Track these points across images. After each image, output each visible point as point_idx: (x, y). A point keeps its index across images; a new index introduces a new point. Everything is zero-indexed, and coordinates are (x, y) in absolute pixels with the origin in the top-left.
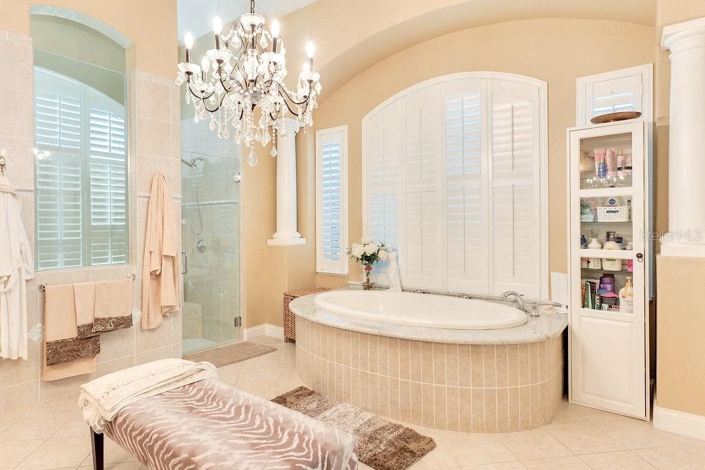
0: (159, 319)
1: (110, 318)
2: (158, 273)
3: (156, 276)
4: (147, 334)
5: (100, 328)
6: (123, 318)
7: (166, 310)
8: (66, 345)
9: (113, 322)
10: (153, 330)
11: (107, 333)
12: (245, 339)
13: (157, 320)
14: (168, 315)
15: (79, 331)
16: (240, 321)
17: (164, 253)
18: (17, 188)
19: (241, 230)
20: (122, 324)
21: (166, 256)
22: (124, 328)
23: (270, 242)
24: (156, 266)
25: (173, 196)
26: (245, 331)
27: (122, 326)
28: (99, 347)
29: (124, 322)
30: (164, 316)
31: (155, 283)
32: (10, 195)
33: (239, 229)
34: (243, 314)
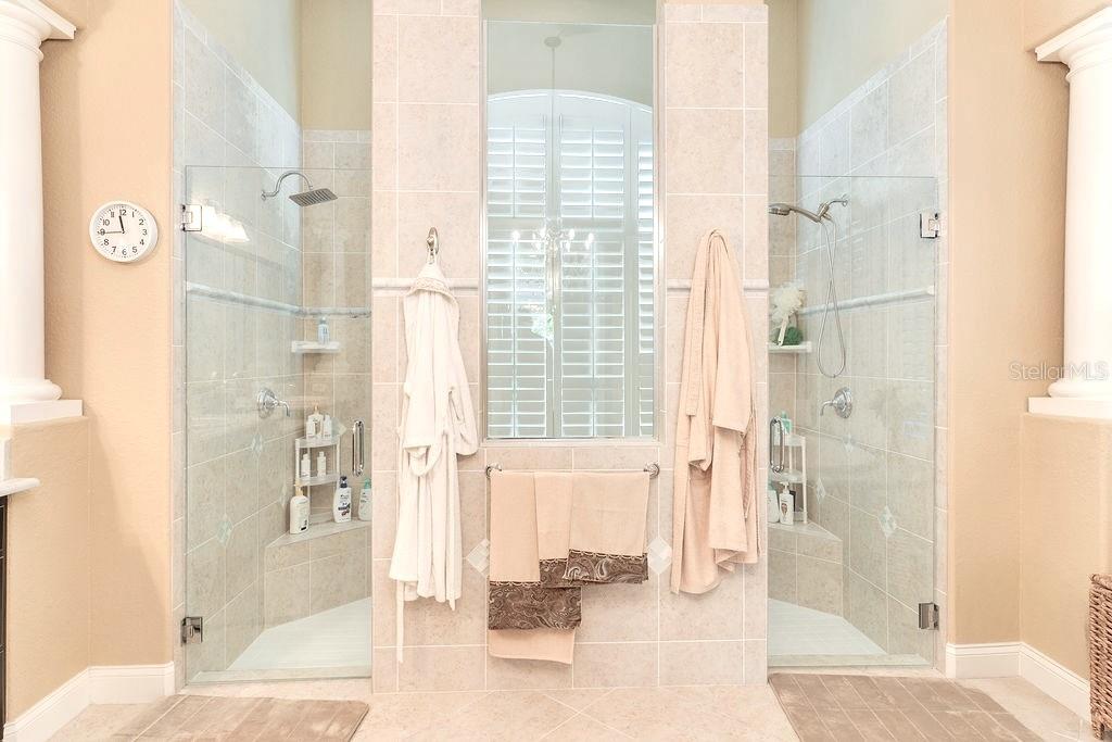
0: (711, 575)
1: (601, 556)
2: (705, 467)
3: (702, 473)
4: (684, 603)
5: (580, 574)
6: (626, 559)
7: (725, 557)
8: (521, 595)
9: (607, 565)
10: (698, 597)
11: (594, 586)
12: (950, 673)
13: (703, 576)
14: (731, 568)
15: (542, 571)
16: (936, 616)
17: (717, 422)
18: (451, 282)
19: (942, 368)
20: (625, 572)
21: (724, 431)
22: (629, 581)
23: (1038, 406)
24: (699, 451)
25: (748, 284)
26: (951, 651)
27: (624, 577)
28: (579, 614)
29: (633, 570)
30: (721, 569)
31: (700, 491)
32: (439, 298)
33: (936, 364)
34: (945, 599)
